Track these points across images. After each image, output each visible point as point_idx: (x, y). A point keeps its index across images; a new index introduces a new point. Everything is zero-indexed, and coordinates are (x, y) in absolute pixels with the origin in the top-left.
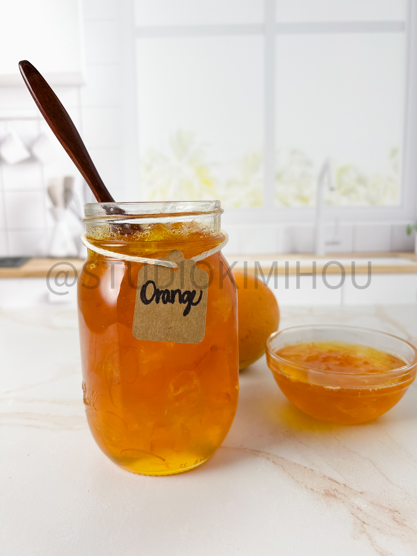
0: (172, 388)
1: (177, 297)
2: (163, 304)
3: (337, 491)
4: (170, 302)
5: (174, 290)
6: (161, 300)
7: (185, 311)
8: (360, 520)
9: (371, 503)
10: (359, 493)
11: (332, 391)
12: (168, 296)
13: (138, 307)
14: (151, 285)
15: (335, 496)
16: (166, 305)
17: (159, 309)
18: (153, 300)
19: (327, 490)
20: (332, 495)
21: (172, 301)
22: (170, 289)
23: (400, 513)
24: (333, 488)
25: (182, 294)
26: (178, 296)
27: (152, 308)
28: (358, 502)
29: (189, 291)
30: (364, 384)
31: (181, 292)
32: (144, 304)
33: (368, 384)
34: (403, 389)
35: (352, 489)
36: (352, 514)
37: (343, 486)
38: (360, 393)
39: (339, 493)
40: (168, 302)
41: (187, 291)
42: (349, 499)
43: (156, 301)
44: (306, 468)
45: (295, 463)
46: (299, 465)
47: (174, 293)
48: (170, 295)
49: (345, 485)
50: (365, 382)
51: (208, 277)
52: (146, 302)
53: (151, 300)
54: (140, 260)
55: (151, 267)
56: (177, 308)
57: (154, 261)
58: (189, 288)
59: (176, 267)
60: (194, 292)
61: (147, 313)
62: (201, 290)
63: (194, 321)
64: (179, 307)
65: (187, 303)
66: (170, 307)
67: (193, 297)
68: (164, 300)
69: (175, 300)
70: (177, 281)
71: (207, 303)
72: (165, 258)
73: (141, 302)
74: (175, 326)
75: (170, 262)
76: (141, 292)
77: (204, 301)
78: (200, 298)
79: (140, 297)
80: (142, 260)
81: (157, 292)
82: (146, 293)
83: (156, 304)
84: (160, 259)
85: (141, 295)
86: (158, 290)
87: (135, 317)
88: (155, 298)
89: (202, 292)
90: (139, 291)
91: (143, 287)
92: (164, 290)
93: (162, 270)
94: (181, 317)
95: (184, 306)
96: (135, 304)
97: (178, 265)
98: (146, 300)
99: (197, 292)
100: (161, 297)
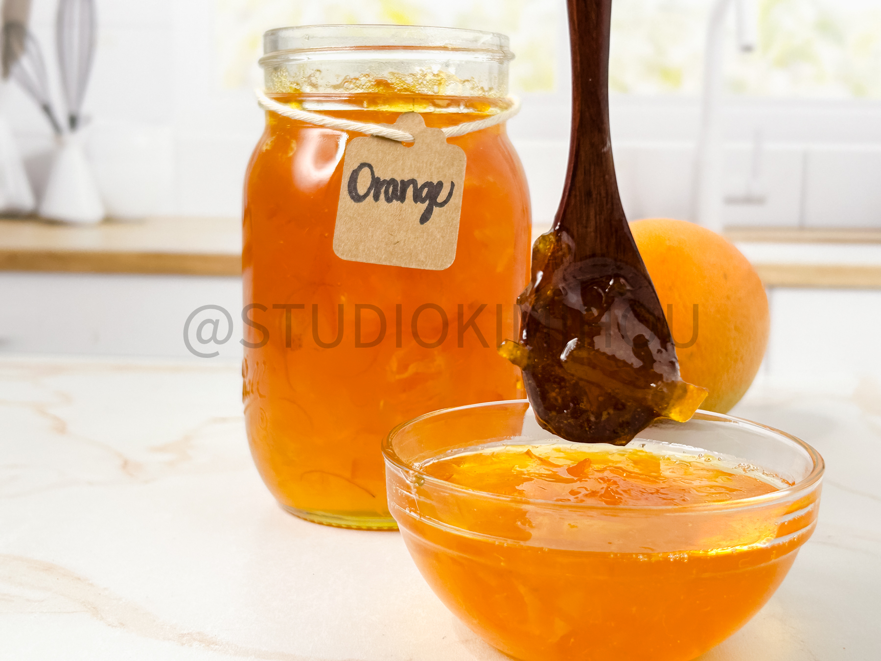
0: (394, 365)
1: (410, 191)
2: (386, 203)
4: (397, 200)
5: (406, 180)
6: (382, 196)
7: (423, 215)
12: (395, 190)
13: (344, 206)
14: (366, 170)
16: (390, 204)
17: (378, 211)
18: (369, 195)
21: (402, 198)
22: (399, 179)
25: (419, 186)
26: (412, 190)
27: (366, 208)
29: (431, 182)
31: (417, 184)
32: (355, 201)
40: (394, 200)
41: (427, 182)
43: (373, 197)
47: (405, 184)
48: (399, 188)
51: (466, 159)
52: (357, 198)
53: (366, 195)
54: (349, 126)
55: (367, 139)
56: (410, 209)
57: (373, 129)
58: (431, 178)
59: (411, 141)
60: (440, 184)
61: (358, 216)
62: (452, 182)
63: (439, 232)
64: (413, 209)
65: (427, 202)
66: (398, 209)
67: (438, 194)
68: (389, 197)
69: (406, 197)
70: (411, 166)
71: (461, 203)
72: (392, 125)
73: (348, 197)
74: (405, 240)
75: (400, 131)
76: (349, 182)
77: (457, 199)
78: (450, 194)
79: (347, 189)
80: (354, 125)
81: (376, 183)
82: (358, 184)
83: (374, 202)
84: (384, 126)
85: (349, 186)
86: (378, 178)
87: (338, 223)
88: (372, 192)
89: (454, 185)
90: (346, 179)
91: (352, 174)
92: (388, 180)
93: (386, 145)
94: (415, 225)
95: (423, 207)
96: (339, 201)
97: (413, 137)
98: (357, 194)
99: (444, 185)
100: (383, 190)
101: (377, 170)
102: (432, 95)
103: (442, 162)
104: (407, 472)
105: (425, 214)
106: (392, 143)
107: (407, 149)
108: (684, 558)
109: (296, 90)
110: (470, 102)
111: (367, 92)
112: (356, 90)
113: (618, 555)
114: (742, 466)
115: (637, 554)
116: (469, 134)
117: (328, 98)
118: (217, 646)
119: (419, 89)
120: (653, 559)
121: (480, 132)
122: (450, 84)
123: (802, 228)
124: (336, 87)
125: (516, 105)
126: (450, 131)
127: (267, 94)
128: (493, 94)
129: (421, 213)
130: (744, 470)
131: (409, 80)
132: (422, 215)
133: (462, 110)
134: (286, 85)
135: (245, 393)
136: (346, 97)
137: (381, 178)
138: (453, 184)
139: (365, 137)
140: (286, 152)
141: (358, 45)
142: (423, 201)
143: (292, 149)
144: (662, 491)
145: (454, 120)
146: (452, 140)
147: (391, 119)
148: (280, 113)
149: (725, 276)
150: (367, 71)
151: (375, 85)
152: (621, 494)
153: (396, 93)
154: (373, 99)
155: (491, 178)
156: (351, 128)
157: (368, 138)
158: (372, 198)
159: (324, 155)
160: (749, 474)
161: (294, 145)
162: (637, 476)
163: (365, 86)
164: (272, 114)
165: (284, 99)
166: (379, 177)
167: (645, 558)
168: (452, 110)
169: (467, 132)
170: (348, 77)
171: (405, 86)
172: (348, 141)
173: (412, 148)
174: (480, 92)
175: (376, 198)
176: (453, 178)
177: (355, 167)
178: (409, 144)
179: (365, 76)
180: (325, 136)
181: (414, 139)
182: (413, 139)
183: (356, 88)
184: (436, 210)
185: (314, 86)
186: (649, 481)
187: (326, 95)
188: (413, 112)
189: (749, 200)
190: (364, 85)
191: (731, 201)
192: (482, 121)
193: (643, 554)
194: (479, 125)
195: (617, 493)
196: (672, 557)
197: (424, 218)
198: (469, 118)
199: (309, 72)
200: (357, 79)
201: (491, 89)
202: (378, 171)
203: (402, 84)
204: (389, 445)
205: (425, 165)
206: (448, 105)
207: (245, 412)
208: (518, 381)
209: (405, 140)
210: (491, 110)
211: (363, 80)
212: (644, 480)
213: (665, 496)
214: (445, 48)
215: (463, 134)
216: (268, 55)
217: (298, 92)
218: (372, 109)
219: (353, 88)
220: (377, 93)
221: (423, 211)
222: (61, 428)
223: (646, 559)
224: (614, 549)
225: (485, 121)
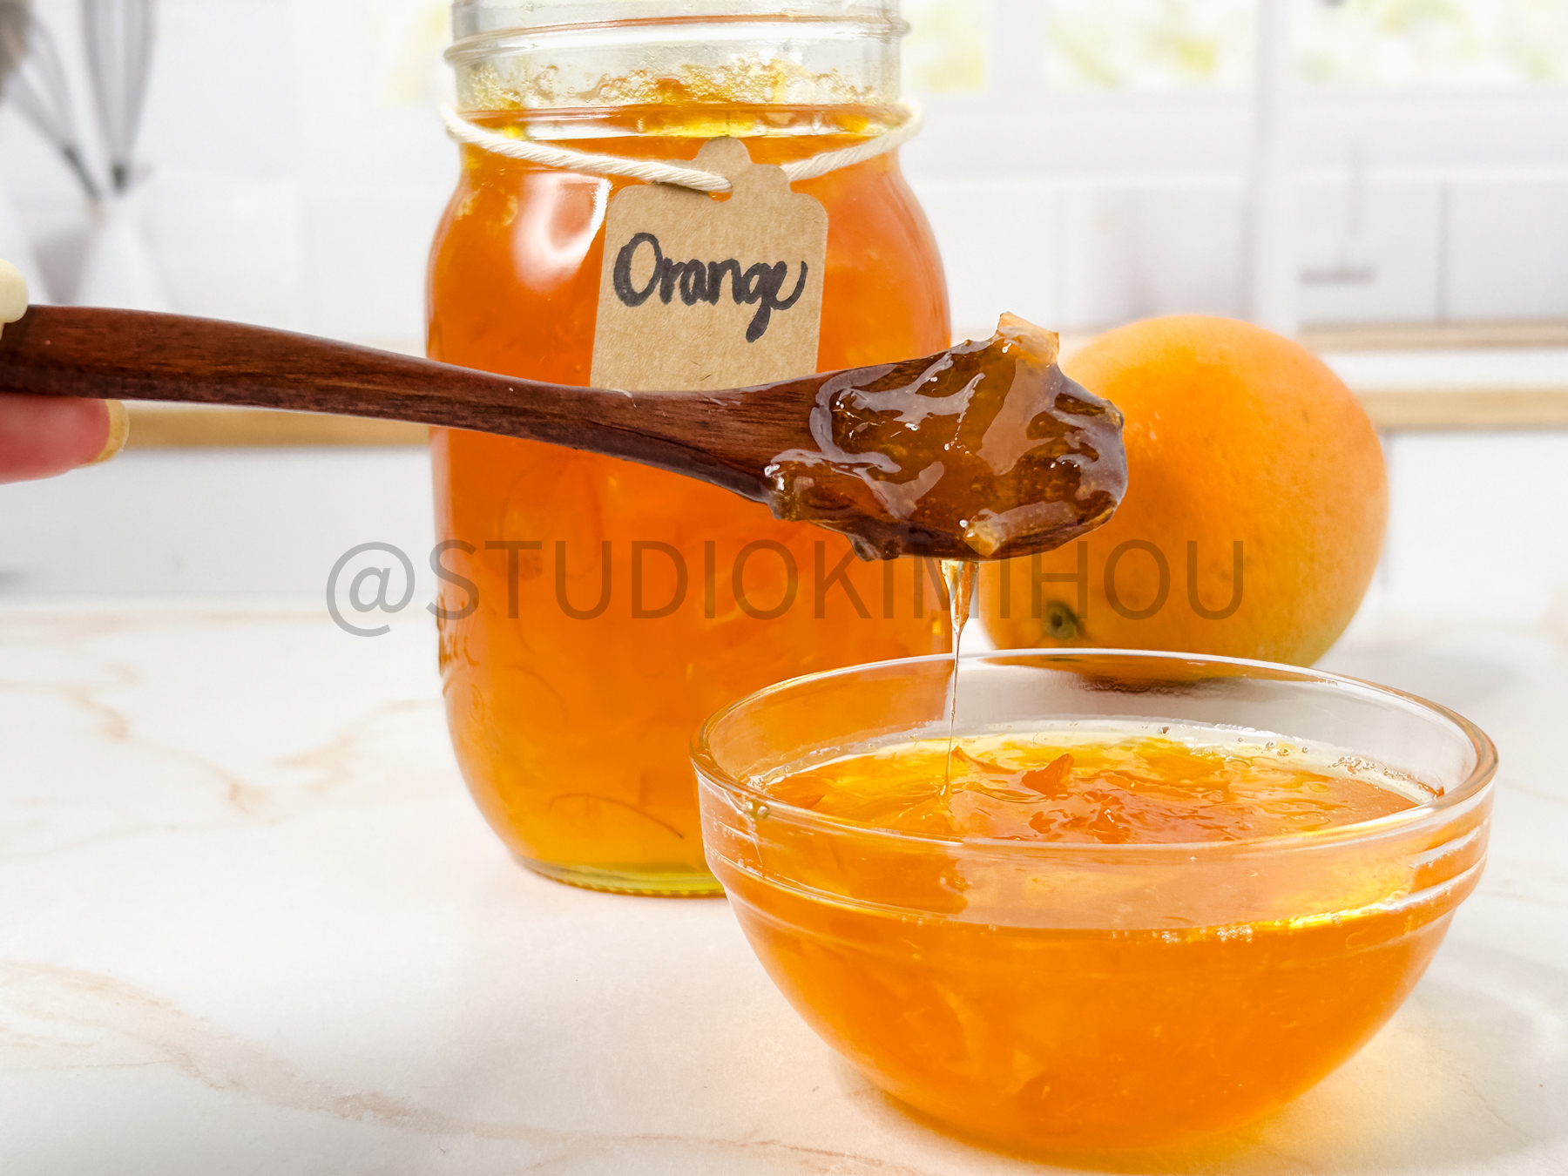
1: (727, 282)
2: (684, 305)
4: (705, 300)
5: (719, 262)
6: (677, 293)
7: (752, 325)
12: (699, 281)
13: (607, 312)
14: (645, 248)
16: (693, 306)
17: (670, 320)
18: (652, 292)
21: (713, 296)
22: (705, 261)
25: (743, 273)
26: (731, 279)
27: (649, 316)
29: (765, 264)
31: (739, 268)
32: (627, 304)
40: (699, 300)
41: (758, 265)
43: (661, 294)
47: (717, 270)
48: (707, 277)
51: (826, 220)
52: (633, 299)
53: (647, 292)
54: (612, 166)
55: (646, 190)
56: (728, 315)
57: (656, 170)
58: (764, 256)
59: (724, 189)
60: (782, 268)
61: (635, 331)
62: (803, 262)
63: (782, 355)
64: (733, 314)
65: (759, 301)
66: (707, 316)
67: (778, 284)
68: (688, 294)
69: (721, 292)
70: (727, 236)
71: (820, 301)
72: (690, 162)
73: (615, 297)
74: (721, 371)
75: (705, 173)
76: (615, 269)
77: (813, 294)
78: (800, 285)
79: (613, 282)
80: (621, 164)
81: (665, 269)
82: (631, 272)
83: (662, 304)
84: (676, 164)
85: (616, 277)
86: (669, 261)
87: (598, 344)
88: (658, 286)
89: (807, 269)
90: (611, 264)
91: (621, 255)
92: (687, 263)
93: (681, 199)
94: (739, 344)
95: (751, 310)
96: (600, 305)
97: (730, 182)
98: (633, 292)
99: (789, 269)
100: (677, 282)
101: (666, 245)
102: (761, 105)
103: (784, 226)
104: (738, 796)
105: (757, 322)
106: (692, 196)
107: (719, 204)
108: (1244, 936)
109: (514, 104)
110: (831, 115)
111: (642, 103)
112: (623, 99)
113: (1126, 934)
114: (1346, 762)
115: (1160, 932)
116: (830, 173)
117: (572, 117)
118: (406, 1118)
119: (737, 94)
120: (1189, 939)
121: (852, 168)
122: (792, 83)
123: (1442, 322)
124: (586, 96)
125: (916, 118)
126: (796, 169)
127: (460, 113)
128: (871, 99)
129: (749, 322)
130: (1351, 769)
131: (719, 78)
132: (750, 325)
133: (818, 129)
134: (497, 97)
135: (444, 659)
136: (604, 113)
137: (673, 260)
138: (804, 267)
139: (641, 186)
140: (499, 218)
141: (624, 18)
142: (751, 300)
143: (510, 213)
144: (1201, 812)
145: (804, 149)
146: (800, 185)
147: (687, 151)
148: (485, 147)
149: (1306, 416)
150: (642, 64)
151: (657, 89)
152: (1127, 822)
153: (695, 103)
154: (655, 115)
155: (874, 254)
156: (615, 170)
157: (646, 187)
158: (659, 298)
159: (570, 221)
160: (1359, 776)
161: (513, 205)
162: (1156, 787)
163: (639, 93)
164: (472, 150)
165: (494, 121)
166: (669, 258)
167: (1174, 937)
168: (800, 130)
169: (826, 171)
170: (607, 78)
171: (712, 90)
172: (612, 194)
173: (726, 203)
174: (849, 96)
175: (666, 296)
176: (804, 256)
177: (626, 240)
178: (723, 196)
179: (638, 74)
180: (569, 187)
181: (732, 187)
182: (727, 186)
183: (622, 97)
184: (775, 314)
185: (546, 95)
186: (1178, 794)
187: (569, 111)
188: (727, 136)
189: (1346, 275)
190: (635, 91)
191: (1312, 278)
192: (855, 148)
193: (1171, 931)
194: (849, 155)
195: (1119, 819)
196: (1223, 934)
197: (755, 330)
198: (829, 143)
199: (536, 70)
200: (623, 80)
201: (868, 89)
202: (668, 247)
203: (706, 87)
204: (703, 747)
205: (752, 233)
206: (792, 122)
207: (444, 691)
208: (934, 619)
209: (715, 188)
210: (869, 128)
211: (635, 81)
212: (1168, 793)
213: (1208, 821)
214: (782, 18)
215: (821, 174)
216: (460, 42)
217: (516, 108)
218: (653, 133)
219: (617, 97)
220: (660, 105)
221: (751, 318)
222: (118, 729)
223: (1176, 940)
224: (1117, 922)
225: (859, 149)
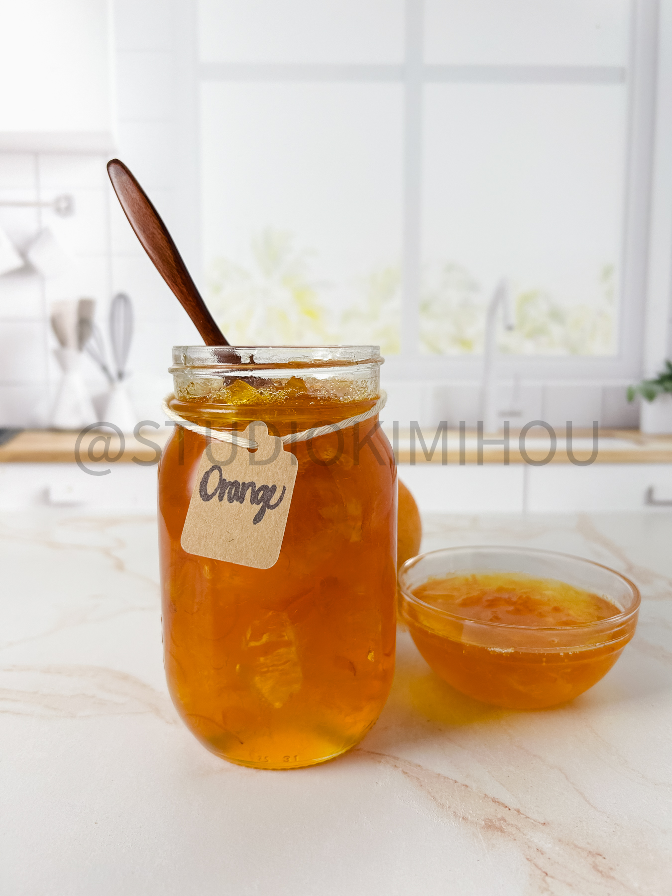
1: (248, 493)
2: (228, 503)
3: (505, 821)
4: (237, 501)
5: (246, 482)
6: (226, 496)
7: (256, 516)
8: (540, 869)
9: (560, 841)
10: (540, 825)
11: (500, 655)
12: (237, 492)
13: (194, 504)
14: (216, 473)
15: (501, 830)
16: (232, 504)
17: (221, 509)
18: (215, 495)
19: (489, 819)
20: (497, 828)
21: (241, 499)
22: (241, 482)
23: (604, 858)
24: (499, 816)
25: (256, 489)
26: (251, 492)
27: (211, 507)
28: (539, 839)
29: (267, 486)
30: (551, 644)
31: (255, 487)
32: (203, 500)
33: (558, 645)
34: (614, 653)
35: (529, 818)
36: (528, 859)
37: (516, 812)
38: (544, 659)
39: (508, 825)
40: (235, 501)
41: (264, 486)
42: (524, 834)
44: (456, 782)
45: (439, 774)
46: (445, 778)
47: (245, 486)
48: (240, 489)
49: (518, 811)
50: (554, 641)
52: (206, 497)
53: (213, 494)
55: (220, 445)
56: (246, 510)
58: (267, 482)
59: (254, 446)
60: (274, 488)
61: (204, 514)
62: (284, 486)
63: (267, 532)
64: (250, 509)
65: (261, 504)
66: (237, 509)
67: (271, 496)
68: (231, 497)
69: (245, 498)
70: (252, 470)
71: (289, 507)
72: (241, 433)
73: (199, 496)
74: (239, 538)
76: (201, 482)
77: (286, 504)
78: (281, 499)
79: (198, 488)
81: (223, 484)
82: (208, 484)
83: (219, 501)
85: (200, 486)
86: (225, 480)
87: (188, 519)
88: (218, 494)
89: (285, 490)
90: (200, 480)
91: (203, 475)
92: (233, 482)
94: (249, 525)
95: (257, 508)
96: (191, 499)
97: (257, 443)
98: (206, 494)
99: (277, 489)
100: (227, 491)
103: (279, 467)
105: (259, 515)
129: (256, 514)
137: (227, 480)
138: (284, 489)
142: (258, 504)
158: (218, 498)
166: (226, 478)
173: (255, 453)
175: (221, 499)
176: (285, 483)
177: (208, 468)
181: (258, 445)
184: (268, 511)
197: (257, 519)
202: (225, 473)
205: (264, 469)
209: (249, 446)
221: (257, 512)
